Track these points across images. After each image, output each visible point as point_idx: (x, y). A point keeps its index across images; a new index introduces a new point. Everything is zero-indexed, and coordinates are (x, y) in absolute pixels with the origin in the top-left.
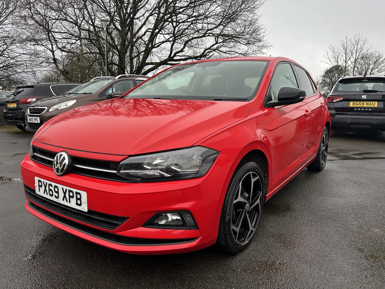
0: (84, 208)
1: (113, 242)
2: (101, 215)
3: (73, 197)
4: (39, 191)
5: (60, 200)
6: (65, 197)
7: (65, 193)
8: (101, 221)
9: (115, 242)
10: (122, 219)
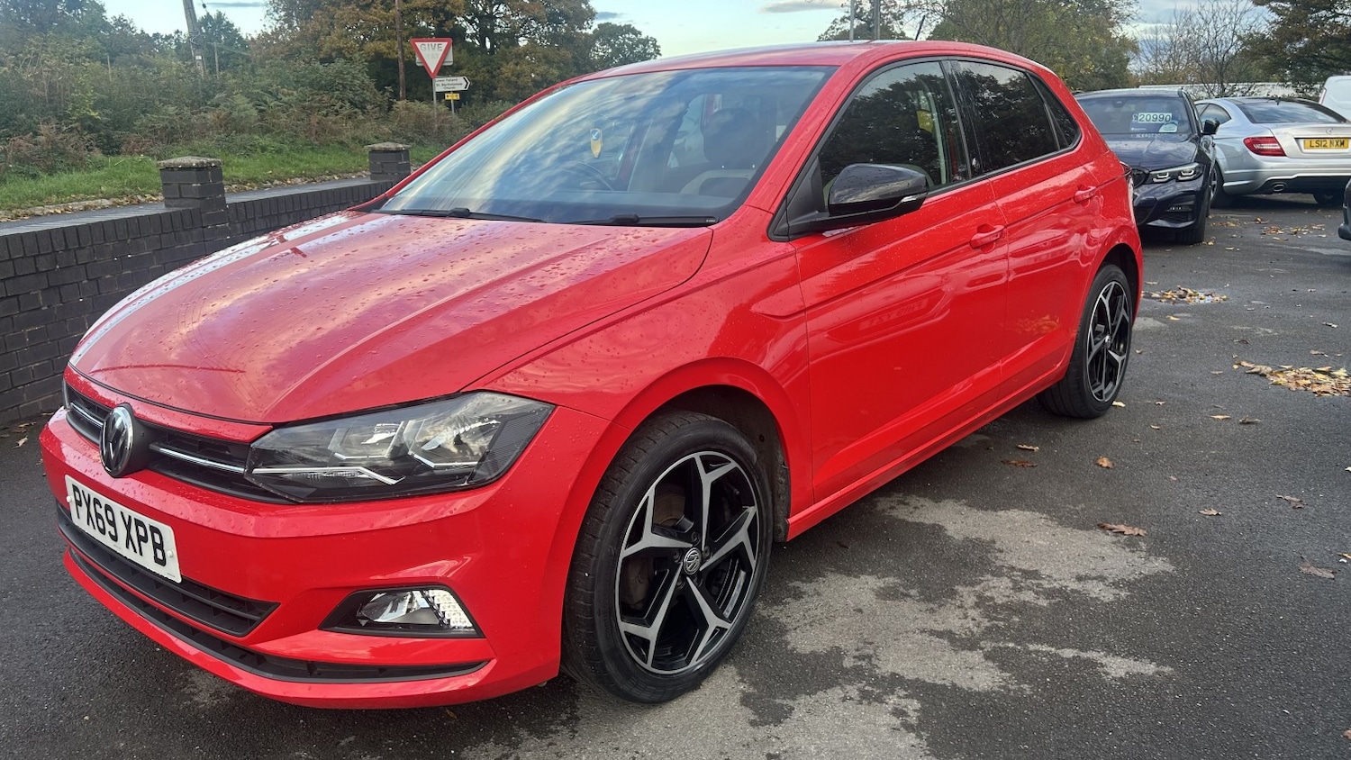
0: (173, 572)
1: (250, 669)
2: (213, 594)
3: (145, 540)
4: (79, 517)
5: (120, 547)
6: (129, 537)
7: (128, 527)
8: (217, 611)
9: (255, 670)
10: (263, 607)
